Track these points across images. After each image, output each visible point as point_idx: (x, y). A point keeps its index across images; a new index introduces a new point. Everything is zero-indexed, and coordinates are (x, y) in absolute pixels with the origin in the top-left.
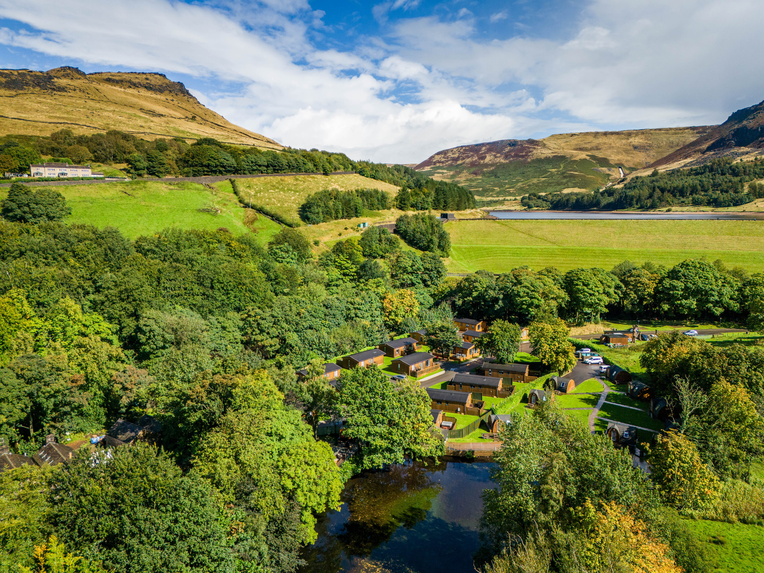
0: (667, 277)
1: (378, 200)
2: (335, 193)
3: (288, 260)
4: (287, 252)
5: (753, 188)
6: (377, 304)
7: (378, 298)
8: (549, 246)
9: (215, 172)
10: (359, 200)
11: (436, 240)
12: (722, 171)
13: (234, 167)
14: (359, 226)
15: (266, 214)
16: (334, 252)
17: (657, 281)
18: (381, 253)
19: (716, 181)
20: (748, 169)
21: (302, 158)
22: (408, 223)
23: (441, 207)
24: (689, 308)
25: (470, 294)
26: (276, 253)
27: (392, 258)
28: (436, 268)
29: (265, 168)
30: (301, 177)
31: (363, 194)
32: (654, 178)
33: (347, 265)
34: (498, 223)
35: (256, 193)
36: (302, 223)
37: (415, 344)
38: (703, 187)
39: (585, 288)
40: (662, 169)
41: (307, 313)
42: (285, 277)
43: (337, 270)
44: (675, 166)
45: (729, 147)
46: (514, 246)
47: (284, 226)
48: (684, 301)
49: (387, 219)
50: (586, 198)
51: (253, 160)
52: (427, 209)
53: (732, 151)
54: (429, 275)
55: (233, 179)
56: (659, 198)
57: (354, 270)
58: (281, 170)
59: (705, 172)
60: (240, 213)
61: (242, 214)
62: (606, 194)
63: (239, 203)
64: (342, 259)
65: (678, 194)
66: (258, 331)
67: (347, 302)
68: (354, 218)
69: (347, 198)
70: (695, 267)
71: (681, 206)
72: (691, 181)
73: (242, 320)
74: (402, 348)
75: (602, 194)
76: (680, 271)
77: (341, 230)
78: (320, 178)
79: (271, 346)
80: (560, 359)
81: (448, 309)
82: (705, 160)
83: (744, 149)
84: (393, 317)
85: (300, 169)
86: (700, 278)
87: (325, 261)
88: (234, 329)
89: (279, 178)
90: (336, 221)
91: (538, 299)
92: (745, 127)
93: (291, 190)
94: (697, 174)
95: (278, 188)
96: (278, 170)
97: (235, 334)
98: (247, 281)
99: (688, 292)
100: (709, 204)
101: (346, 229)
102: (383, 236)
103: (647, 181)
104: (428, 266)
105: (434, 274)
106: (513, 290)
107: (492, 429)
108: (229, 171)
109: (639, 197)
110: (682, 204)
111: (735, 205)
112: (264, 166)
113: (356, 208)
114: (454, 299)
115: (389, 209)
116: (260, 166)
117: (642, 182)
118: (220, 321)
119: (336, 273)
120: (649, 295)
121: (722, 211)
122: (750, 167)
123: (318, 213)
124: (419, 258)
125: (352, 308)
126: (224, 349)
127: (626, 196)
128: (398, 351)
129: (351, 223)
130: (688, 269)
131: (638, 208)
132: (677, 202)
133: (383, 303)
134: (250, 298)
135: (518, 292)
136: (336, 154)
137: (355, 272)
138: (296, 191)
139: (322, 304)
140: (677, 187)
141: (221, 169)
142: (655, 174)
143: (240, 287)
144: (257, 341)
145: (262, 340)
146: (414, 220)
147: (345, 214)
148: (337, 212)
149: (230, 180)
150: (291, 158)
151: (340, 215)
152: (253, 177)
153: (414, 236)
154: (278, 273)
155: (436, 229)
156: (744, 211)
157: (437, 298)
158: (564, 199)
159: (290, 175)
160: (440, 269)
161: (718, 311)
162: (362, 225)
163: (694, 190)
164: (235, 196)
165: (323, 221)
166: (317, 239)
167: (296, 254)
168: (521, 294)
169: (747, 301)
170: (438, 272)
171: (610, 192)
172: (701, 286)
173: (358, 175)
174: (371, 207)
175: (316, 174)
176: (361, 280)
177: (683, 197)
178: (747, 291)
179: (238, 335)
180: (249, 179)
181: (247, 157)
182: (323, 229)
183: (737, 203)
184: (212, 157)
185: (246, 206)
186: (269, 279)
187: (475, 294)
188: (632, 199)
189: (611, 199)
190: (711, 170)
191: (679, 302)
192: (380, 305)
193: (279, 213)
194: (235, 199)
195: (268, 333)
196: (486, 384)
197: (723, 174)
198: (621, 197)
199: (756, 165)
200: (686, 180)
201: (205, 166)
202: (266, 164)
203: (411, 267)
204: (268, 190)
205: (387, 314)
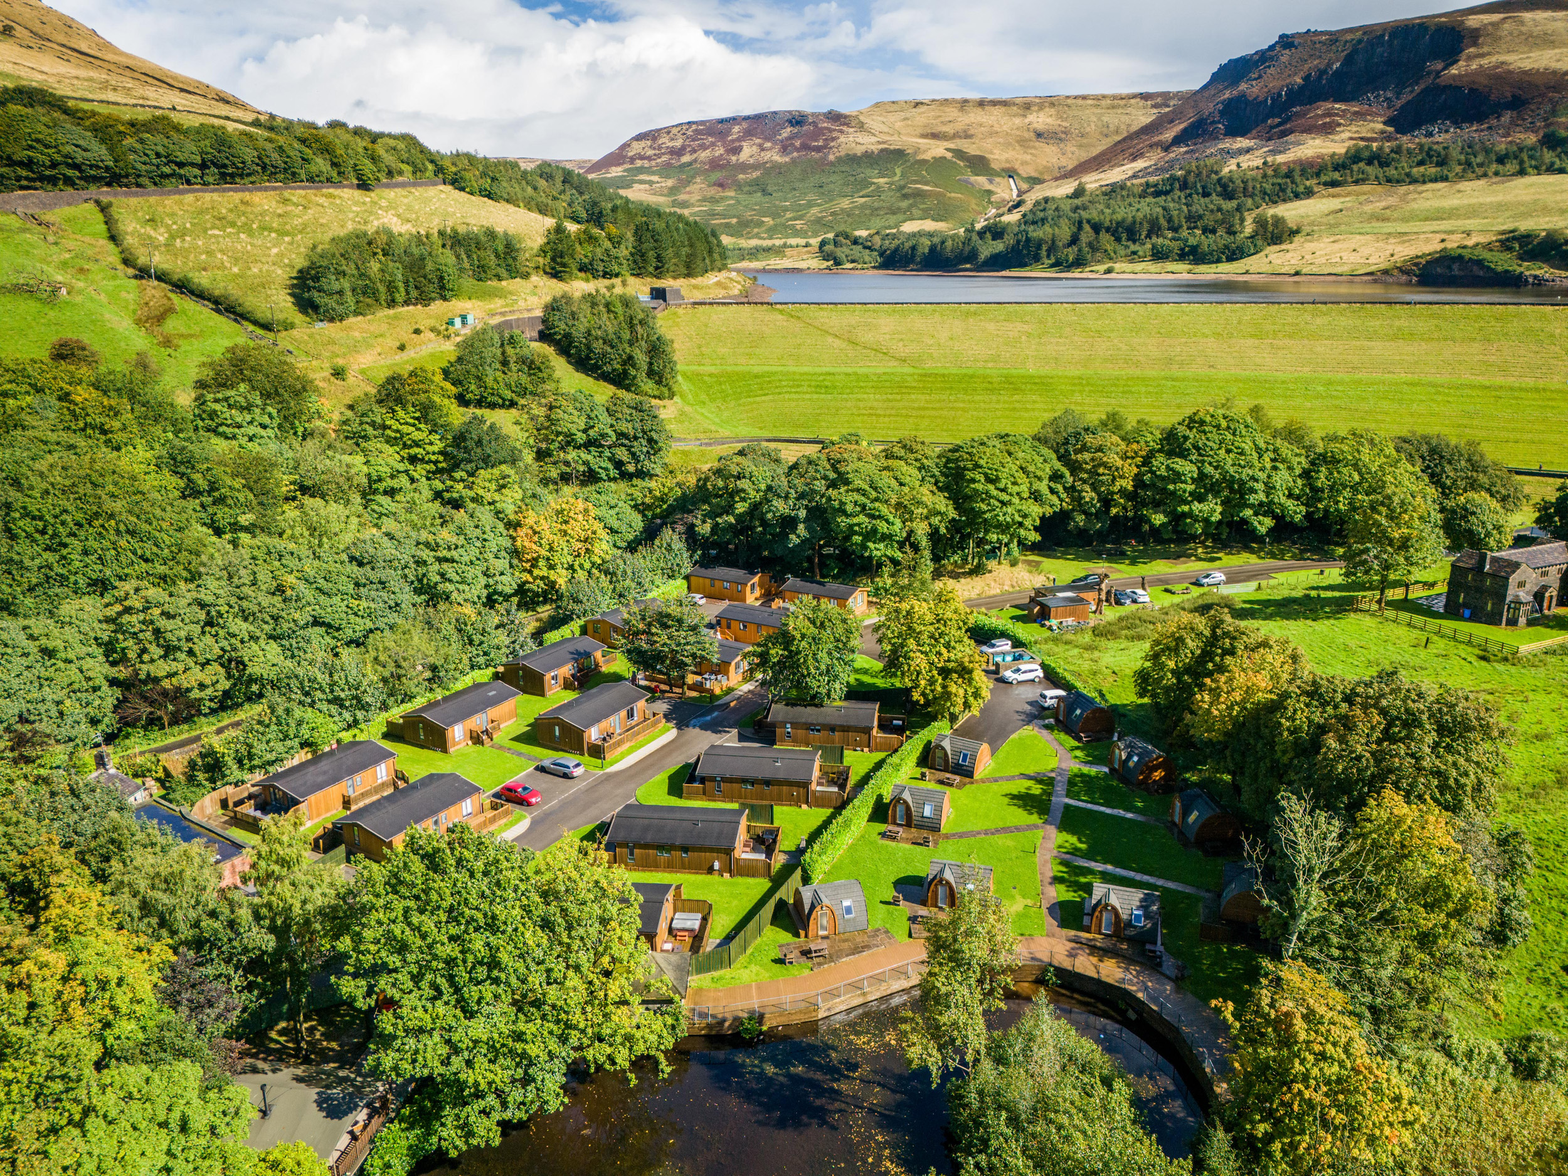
0: (1160, 451)
1: (497, 256)
2: (384, 238)
3: (251, 430)
4: (248, 408)
5: (1261, 223)
6: (499, 541)
7: (501, 526)
8: (892, 367)
9: (53, 181)
10: (448, 258)
11: (641, 358)
12: (1203, 187)
13: (107, 169)
14: (450, 323)
15: (200, 295)
16: (380, 402)
17: (1139, 460)
18: (508, 394)
19: (1194, 209)
20: (1250, 184)
21: (297, 145)
22: (573, 315)
23: (651, 269)
24: (1206, 521)
25: (729, 509)
26: (213, 415)
27: (535, 412)
28: (644, 432)
29: (197, 172)
30: (297, 195)
31: (456, 241)
32: (1078, 202)
33: (417, 436)
34: (781, 312)
35: (173, 237)
36: (299, 318)
37: (598, 655)
38: (1170, 220)
39: (991, 487)
40: (1093, 181)
41: (302, 586)
42: (238, 483)
43: (391, 450)
44: (1115, 175)
45: (1214, 137)
46: (818, 370)
47: (251, 327)
48: (1196, 507)
49: (522, 304)
50: (949, 243)
51: (160, 149)
52: (617, 275)
53: (1221, 146)
54: (629, 449)
55: (105, 200)
56: (1090, 245)
57: (438, 446)
58: (241, 176)
59: (1172, 190)
60: (124, 294)
61: (131, 297)
62: (988, 235)
63: (121, 267)
64: (402, 420)
65: (1124, 236)
66: (156, 651)
67: (418, 543)
68: (439, 303)
69: (416, 251)
70: (1218, 427)
71: (1132, 261)
72: (1147, 208)
73: (108, 620)
74: (567, 670)
75: (981, 234)
76: (1186, 438)
77: (406, 335)
78: (348, 195)
79: (202, 686)
80: (953, 688)
81: (678, 545)
82: (1171, 164)
83: (1242, 143)
84: (544, 572)
85: (294, 174)
86: (1228, 451)
87: (355, 427)
88: (83, 650)
89: (237, 197)
90: (391, 312)
91: (887, 521)
92: (1243, 96)
93: (271, 230)
94: (1157, 194)
95: (233, 224)
96: (232, 176)
97: (88, 663)
98: (118, 506)
99: (1205, 487)
100: (1182, 256)
101: (417, 332)
102: (510, 351)
103: (1066, 207)
104: (624, 427)
105: (642, 446)
106: (829, 499)
107: (806, 928)
108: (95, 179)
109: (1053, 241)
110: (1133, 257)
111: (1231, 259)
112: (193, 165)
113: (441, 278)
114: (690, 519)
115: (526, 276)
116: (181, 165)
117: (1057, 209)
118: (36, 632)
119: (388, 458)
120: (1122, 492)
121: (1208, 272)
122: (1254, 179)
123: (340, 293)
124: (602, 409)
125: (430, 560)
126: (54, 713)
127: (1028, 240)
128: (554, 678)
129: (430, 317)
130: (1204, 432)
131: (1052, 266)
132: (1123, 253)
133: (513, 539)
134: (134, 553)
135: (842, 503)
136: (390, 136)
137: (441, 453)
138: (282, 233)
139: (344, 557)
140: (1124, 220)
141: (70, 173)
142: (1079, 193)
143: (96, 523)
144: (156, 680)
145: (170, 675)
146: (586, 307)
147: (414, 293)
148: (391, 287)
149: (97, 202)
150: (269, 146)
151: (400, 296)
152: (162, 194)
153: (588, 347)
154: (218, 471)
155: (639, 329)
156: (1247, 272)
157: (649, 514)
158: (908, 245)
159: (266, 189)
160: (653, 434)
161: (1263, 525)
162: (458, 322)
163: (1154, 229)
164: (111, 246)
165: (357, 313)
166: (340, 362)
167: (274, 412)
168: (849, 508)
169: (1320, 500)
170: (651, 441)
171: (996, 231)
172: (1232, 470)
173: (449, 188)
174: (481, 272)
175: (338, 185)
176: (458, 475)
177: (1134, 242)
178: (1322, 479)
179: (99, 668)
180: (152, 199)
181: (142, 141)
182: (357, 334)
183: (1234, 254)
184: (38, 141)
185: (143, 273)
186: (191, 491)
187: (741, 508)
188: (1039, 247)
189: (999, 246)
190: (1184, 186)
191: (1186, 508)
192: (508, 543)
193: (234, 292)
194: (112, 255)
195: (191, 652)
196: (781, 775)
197: (1206, 194)
198: (1018, 242)
199: (1265, 176)
200: (1137, 206)
201: (21, 164)
202: (198, 160)
203: (585, 431)
204: (205, 230)
205: (528, 566)
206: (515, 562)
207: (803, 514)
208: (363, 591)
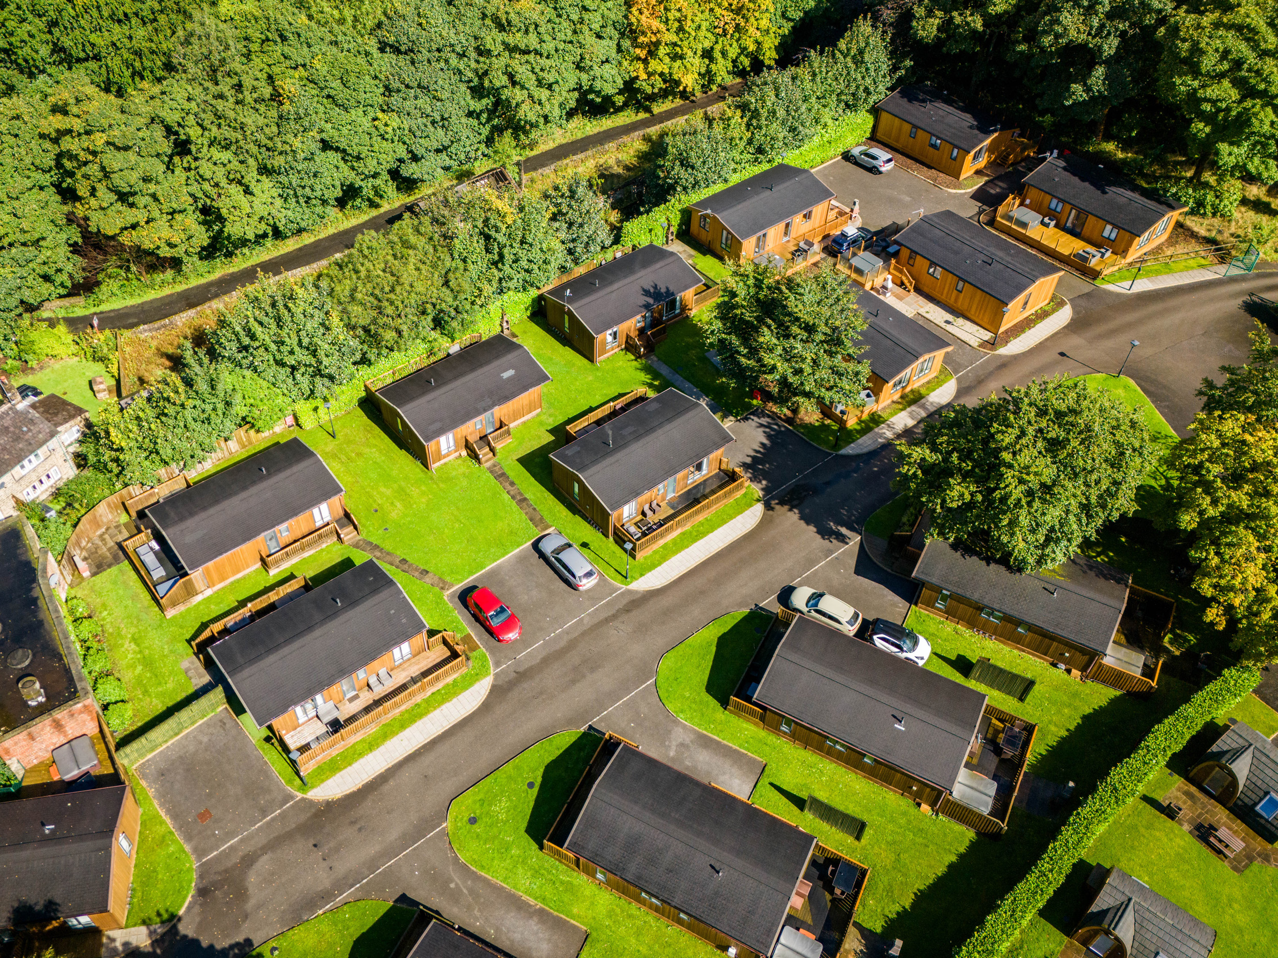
81: (876, 51)
84: (665, 64)
125: (497, 48)
128: (612, 335)
195: (154, 196)
205: (642, 53)
206: (626, 43)
207: (1110, 46)
208: (395, 100)
